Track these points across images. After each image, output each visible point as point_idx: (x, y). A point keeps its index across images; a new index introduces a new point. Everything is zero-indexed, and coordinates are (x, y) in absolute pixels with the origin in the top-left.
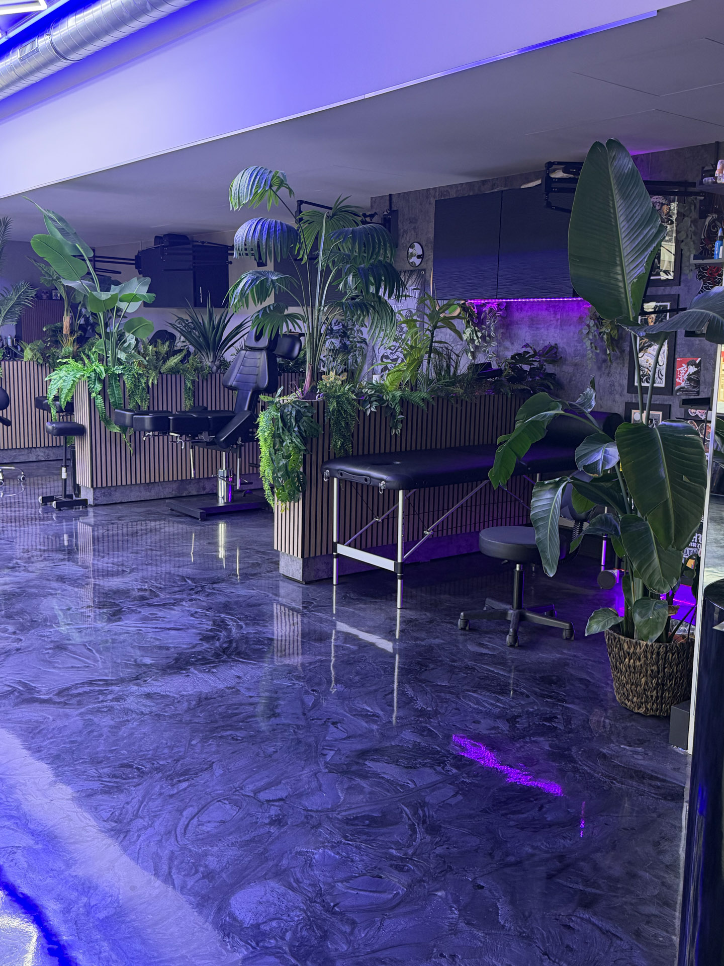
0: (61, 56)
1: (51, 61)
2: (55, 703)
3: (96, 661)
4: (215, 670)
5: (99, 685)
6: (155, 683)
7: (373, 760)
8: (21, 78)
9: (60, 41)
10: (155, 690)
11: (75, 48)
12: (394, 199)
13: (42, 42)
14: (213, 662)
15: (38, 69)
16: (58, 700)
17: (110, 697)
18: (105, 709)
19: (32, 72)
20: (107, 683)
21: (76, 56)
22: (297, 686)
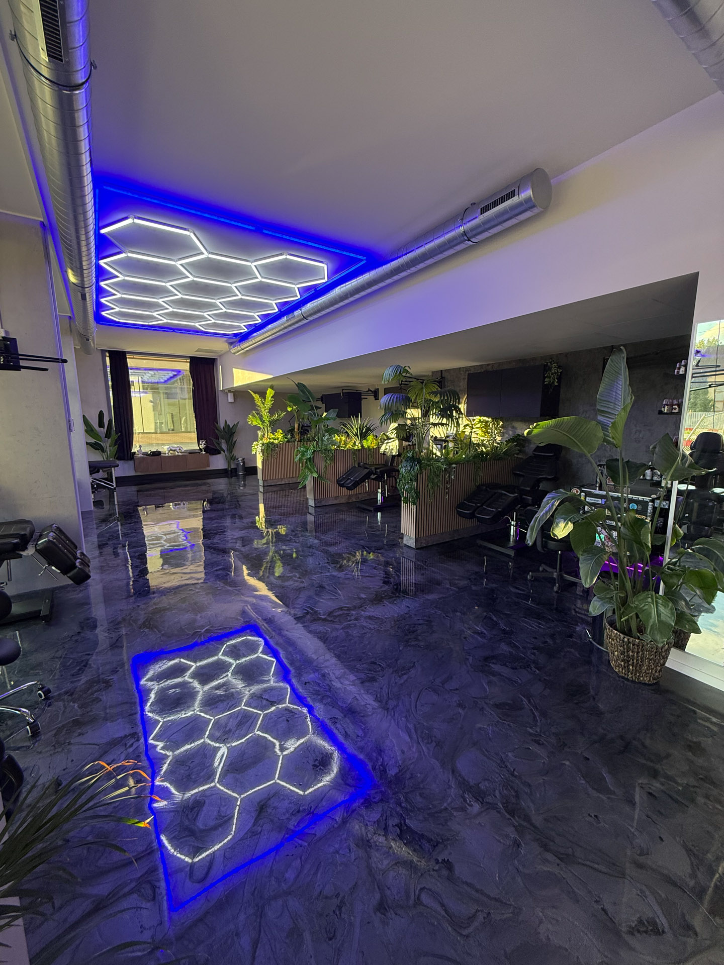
0: (305, 318)
1: (300, 321)
2: (328, 621)
3: (339, 595)
4: (395, 602)
5: (345, 610)
6: (371, 609)
7: (493, 663)
8: (286, 328)
9: (305, 313)
10: (372, 614)
11: (311, 315)
12: (443, 372)
13: (297, 313)
14: (392, 597)
15: (293, 324)
16: (330, 619)
17: (353, 618)
18: (353, 626)
19: (290, 326)
20: (349, 609)
21: (311, 318)
22: (437, 613)
